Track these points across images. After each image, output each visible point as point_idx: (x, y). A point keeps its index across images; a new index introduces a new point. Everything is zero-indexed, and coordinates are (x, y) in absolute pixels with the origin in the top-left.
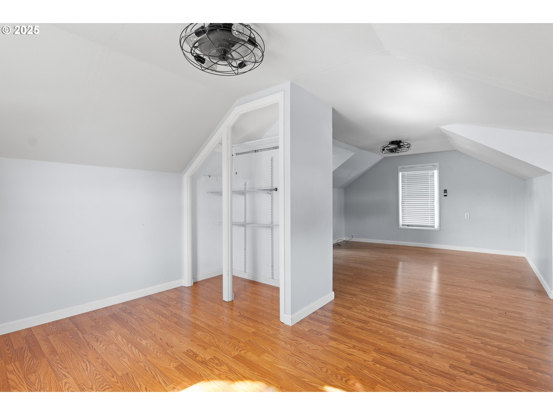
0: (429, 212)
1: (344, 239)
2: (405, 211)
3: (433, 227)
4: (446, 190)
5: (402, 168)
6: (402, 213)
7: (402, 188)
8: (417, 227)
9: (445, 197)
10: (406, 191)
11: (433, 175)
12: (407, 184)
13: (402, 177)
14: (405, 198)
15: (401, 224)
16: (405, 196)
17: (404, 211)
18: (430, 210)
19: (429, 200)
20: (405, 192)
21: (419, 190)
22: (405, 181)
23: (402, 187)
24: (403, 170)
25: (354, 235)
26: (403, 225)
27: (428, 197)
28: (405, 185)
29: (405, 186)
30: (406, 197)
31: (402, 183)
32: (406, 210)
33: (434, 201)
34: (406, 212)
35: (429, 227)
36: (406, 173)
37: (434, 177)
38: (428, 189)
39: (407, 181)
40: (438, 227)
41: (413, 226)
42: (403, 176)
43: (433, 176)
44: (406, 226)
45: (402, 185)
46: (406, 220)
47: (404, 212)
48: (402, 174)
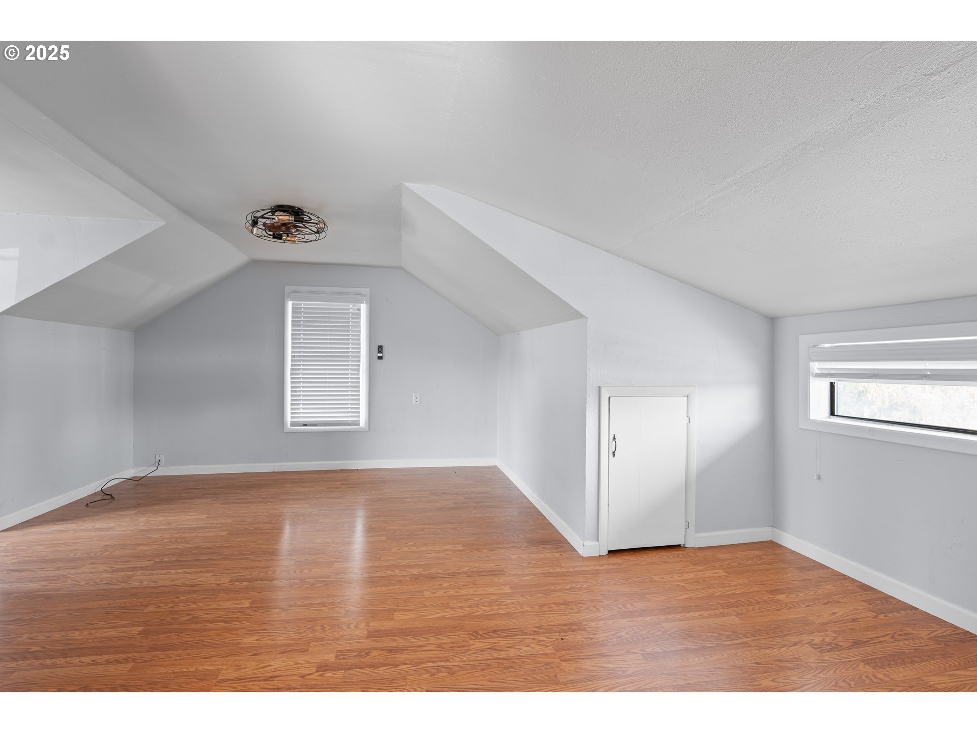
0: (350, 393)
1: (130, 473)
2: (300, 391)
3: (357, 423)
4: (382, 346)
5: (295, 291)
6: (292, 396)
7: (293, 339)
8: (325, 426)
9: (380, 360)
10: (302, 345)
11: (359, 314)
12: (304, 330)
13: (292, 312)
14: (300, 361)
15: (289, 423)
16: (300, 356)
17: (296, 391)
18: (350, 389)
19: (350, 367)
20: (300, 347)
21: (330, 343)
22: (300, 321)
23: (292, 335)
24: (296, 295)
25: (163, 458)
26: (293, 424)
27: (348, 361)
28: (300, 330)
29: (300, 335)
30: (302, 358)
31: (293, 326)
32: (302, 389)
33: (358, 370)
34: (301, 393)
35: (349, 424)
36: (302, 304)
37: (359, 318)
38: (348, 344)
39: (304, 322)
40: (366, 423)
41: (316, 425)
42: (295, 310)
43: (357, 315)
44: (301, 426)
45: (293, 330)
46: (300, 413)
47: (297, 394)
48: (293, 304)
